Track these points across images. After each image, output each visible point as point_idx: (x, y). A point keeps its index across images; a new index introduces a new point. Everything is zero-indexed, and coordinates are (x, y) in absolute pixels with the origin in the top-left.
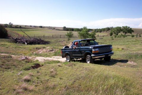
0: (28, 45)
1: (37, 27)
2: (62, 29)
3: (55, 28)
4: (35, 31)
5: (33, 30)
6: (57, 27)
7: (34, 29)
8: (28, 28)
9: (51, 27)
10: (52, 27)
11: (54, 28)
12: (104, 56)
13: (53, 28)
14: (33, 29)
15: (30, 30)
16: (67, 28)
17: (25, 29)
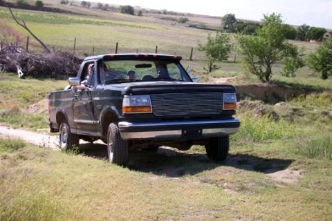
0: (27, 80)
1: (113, 9)
2: (219, 23)
3: (189, 18)
4: (97, 23)
5: (88, 19)
6: (198, 16)
7: (97, 16)
8: (70, 13)
9: (172, 13)
10: (176, 14)
11: (184, 20)
12: (178, 132)
13: (178, 17)
14: (92, 16)
15: (76, 18)
16: (241, 22)
17: (56, 14)
